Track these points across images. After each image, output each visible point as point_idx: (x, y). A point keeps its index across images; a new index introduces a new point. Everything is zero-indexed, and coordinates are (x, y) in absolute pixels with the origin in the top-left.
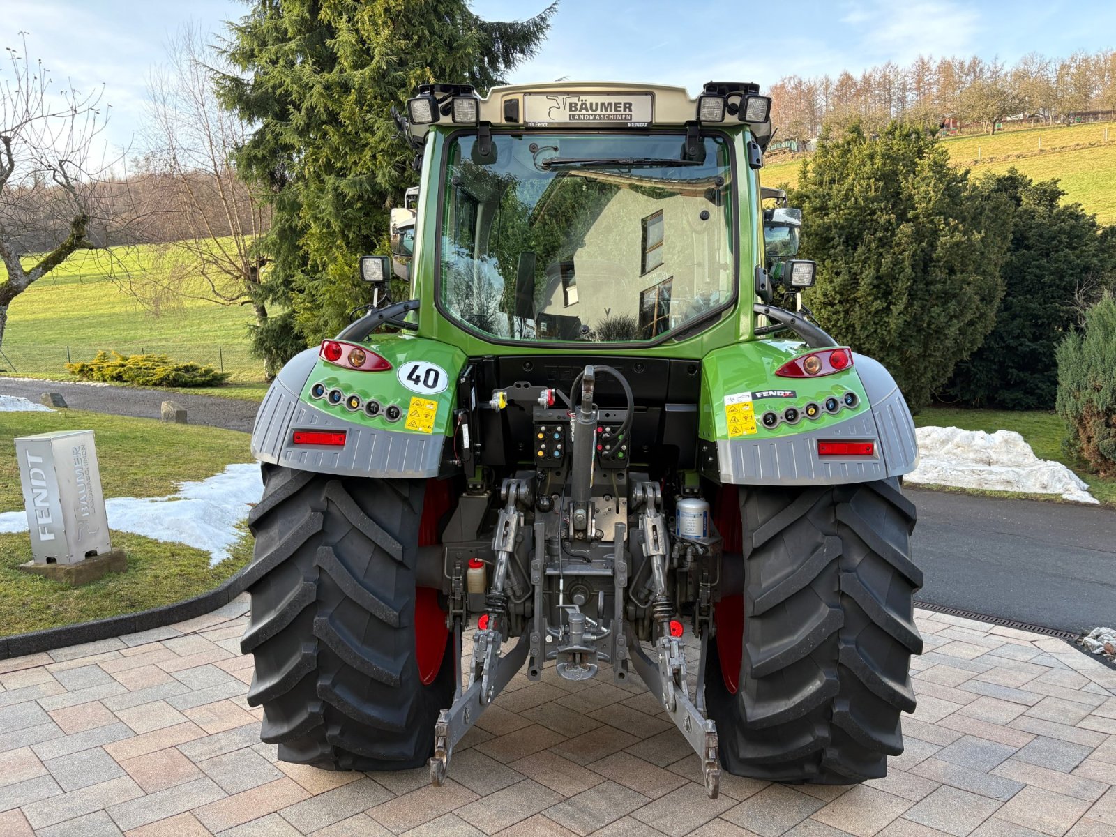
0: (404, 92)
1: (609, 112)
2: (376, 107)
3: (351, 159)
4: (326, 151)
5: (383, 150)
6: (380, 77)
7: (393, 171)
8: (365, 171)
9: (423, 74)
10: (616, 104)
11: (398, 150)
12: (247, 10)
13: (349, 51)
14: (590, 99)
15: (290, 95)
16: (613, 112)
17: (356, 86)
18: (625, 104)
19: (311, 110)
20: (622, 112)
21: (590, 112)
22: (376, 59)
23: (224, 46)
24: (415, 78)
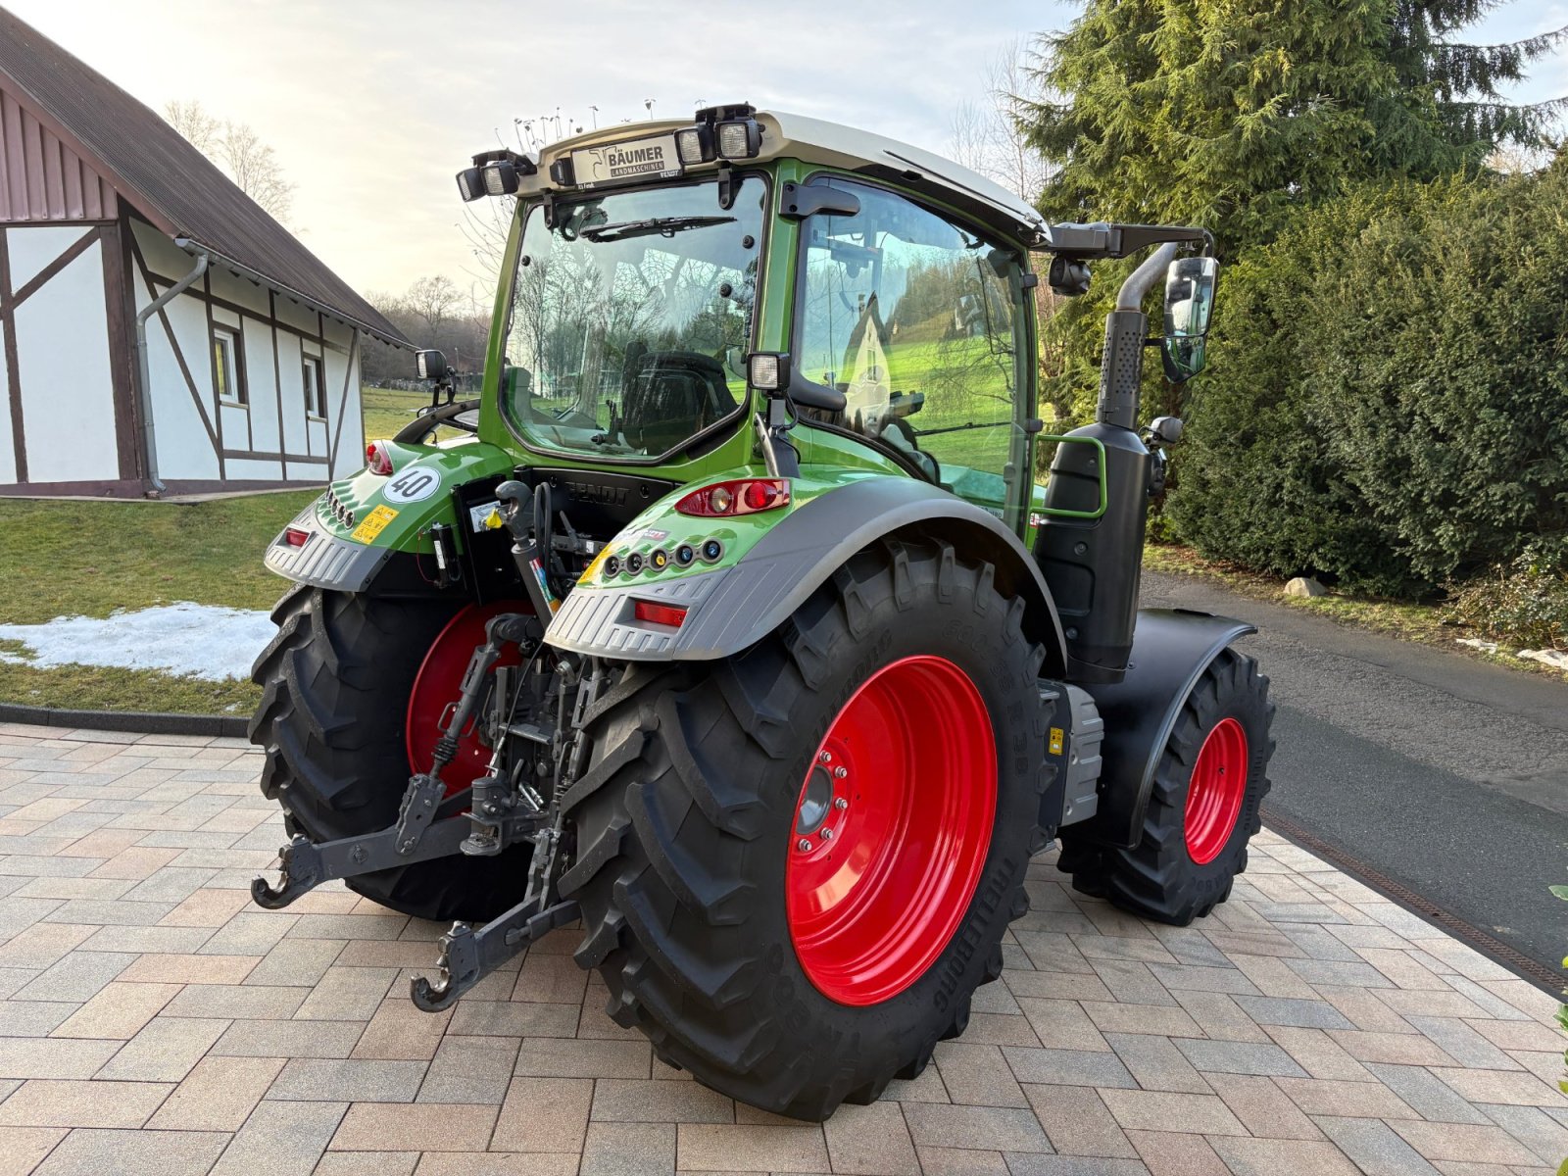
0: (1243, 91)
1: (643, 162)
2: (1198, 120)
3: (1159, 200)
4: (1129, 193)
5: (1201, 183)
6: (1213, 71)
7: (1213, 212)
8: (1178, 215)
9: (1274, 58)
10: (648, 150)
11: (1225, 180)
12: (1079, 11)
13: (1174, 43)
14: (626, 148)
15: (1095, 119)
16: (647, 162)
17: (1173, 94)
18: (656, 149)
19: (1115, 136)
20: (655, 160)
21: (628, 164)
22: (1207, 49)
23: (1038, 66)
24: (1262, 68)
